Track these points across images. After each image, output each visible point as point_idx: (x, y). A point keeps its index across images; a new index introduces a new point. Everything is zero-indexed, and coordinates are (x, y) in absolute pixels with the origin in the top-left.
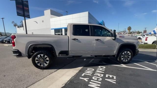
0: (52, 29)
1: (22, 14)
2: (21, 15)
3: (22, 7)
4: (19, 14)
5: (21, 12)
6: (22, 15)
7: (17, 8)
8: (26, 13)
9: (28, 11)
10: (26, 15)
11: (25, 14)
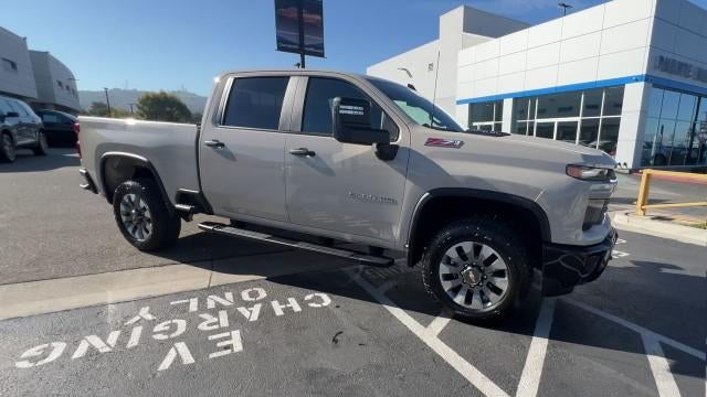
0: (459, 102)
1: (294, 44)
2: (290, 46)
3: (296, 15)
4: (283, 45)
5: (293, 36)
6: (296, 47)
7: (281, 20)
8: (309, 39)
9: (318, 28)
10: (308, 46)
11: (306, 43)
